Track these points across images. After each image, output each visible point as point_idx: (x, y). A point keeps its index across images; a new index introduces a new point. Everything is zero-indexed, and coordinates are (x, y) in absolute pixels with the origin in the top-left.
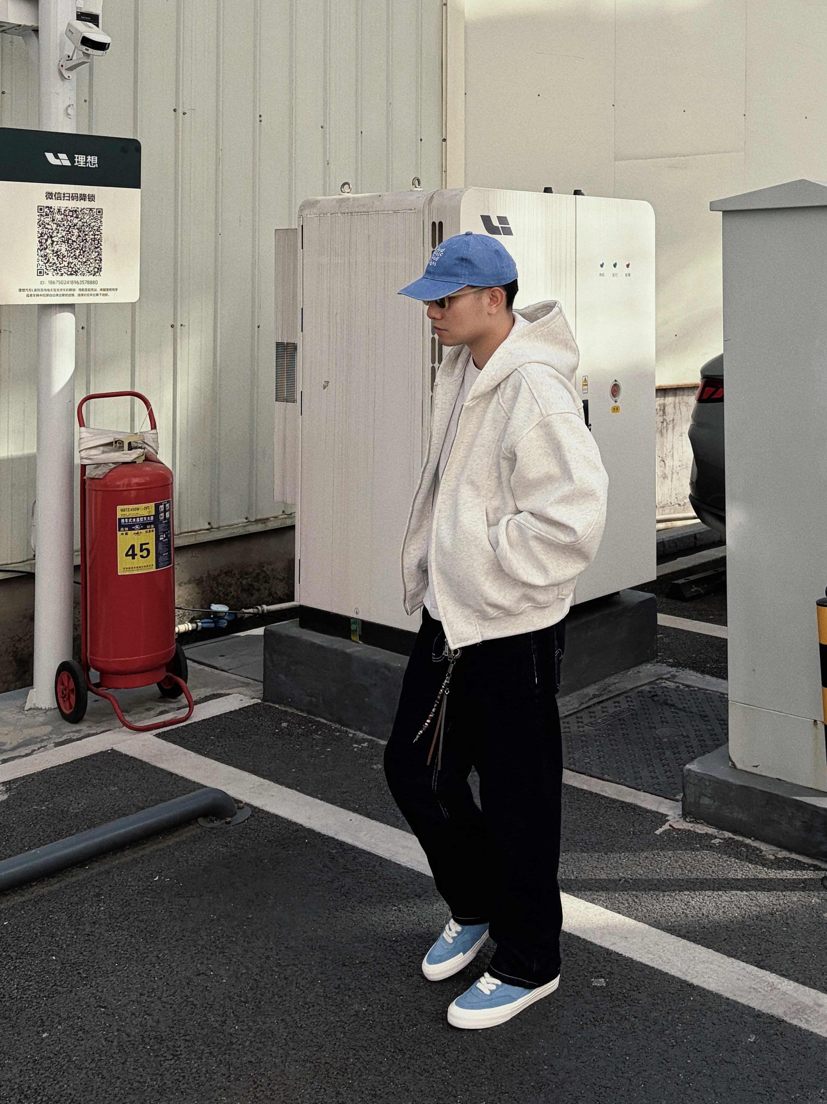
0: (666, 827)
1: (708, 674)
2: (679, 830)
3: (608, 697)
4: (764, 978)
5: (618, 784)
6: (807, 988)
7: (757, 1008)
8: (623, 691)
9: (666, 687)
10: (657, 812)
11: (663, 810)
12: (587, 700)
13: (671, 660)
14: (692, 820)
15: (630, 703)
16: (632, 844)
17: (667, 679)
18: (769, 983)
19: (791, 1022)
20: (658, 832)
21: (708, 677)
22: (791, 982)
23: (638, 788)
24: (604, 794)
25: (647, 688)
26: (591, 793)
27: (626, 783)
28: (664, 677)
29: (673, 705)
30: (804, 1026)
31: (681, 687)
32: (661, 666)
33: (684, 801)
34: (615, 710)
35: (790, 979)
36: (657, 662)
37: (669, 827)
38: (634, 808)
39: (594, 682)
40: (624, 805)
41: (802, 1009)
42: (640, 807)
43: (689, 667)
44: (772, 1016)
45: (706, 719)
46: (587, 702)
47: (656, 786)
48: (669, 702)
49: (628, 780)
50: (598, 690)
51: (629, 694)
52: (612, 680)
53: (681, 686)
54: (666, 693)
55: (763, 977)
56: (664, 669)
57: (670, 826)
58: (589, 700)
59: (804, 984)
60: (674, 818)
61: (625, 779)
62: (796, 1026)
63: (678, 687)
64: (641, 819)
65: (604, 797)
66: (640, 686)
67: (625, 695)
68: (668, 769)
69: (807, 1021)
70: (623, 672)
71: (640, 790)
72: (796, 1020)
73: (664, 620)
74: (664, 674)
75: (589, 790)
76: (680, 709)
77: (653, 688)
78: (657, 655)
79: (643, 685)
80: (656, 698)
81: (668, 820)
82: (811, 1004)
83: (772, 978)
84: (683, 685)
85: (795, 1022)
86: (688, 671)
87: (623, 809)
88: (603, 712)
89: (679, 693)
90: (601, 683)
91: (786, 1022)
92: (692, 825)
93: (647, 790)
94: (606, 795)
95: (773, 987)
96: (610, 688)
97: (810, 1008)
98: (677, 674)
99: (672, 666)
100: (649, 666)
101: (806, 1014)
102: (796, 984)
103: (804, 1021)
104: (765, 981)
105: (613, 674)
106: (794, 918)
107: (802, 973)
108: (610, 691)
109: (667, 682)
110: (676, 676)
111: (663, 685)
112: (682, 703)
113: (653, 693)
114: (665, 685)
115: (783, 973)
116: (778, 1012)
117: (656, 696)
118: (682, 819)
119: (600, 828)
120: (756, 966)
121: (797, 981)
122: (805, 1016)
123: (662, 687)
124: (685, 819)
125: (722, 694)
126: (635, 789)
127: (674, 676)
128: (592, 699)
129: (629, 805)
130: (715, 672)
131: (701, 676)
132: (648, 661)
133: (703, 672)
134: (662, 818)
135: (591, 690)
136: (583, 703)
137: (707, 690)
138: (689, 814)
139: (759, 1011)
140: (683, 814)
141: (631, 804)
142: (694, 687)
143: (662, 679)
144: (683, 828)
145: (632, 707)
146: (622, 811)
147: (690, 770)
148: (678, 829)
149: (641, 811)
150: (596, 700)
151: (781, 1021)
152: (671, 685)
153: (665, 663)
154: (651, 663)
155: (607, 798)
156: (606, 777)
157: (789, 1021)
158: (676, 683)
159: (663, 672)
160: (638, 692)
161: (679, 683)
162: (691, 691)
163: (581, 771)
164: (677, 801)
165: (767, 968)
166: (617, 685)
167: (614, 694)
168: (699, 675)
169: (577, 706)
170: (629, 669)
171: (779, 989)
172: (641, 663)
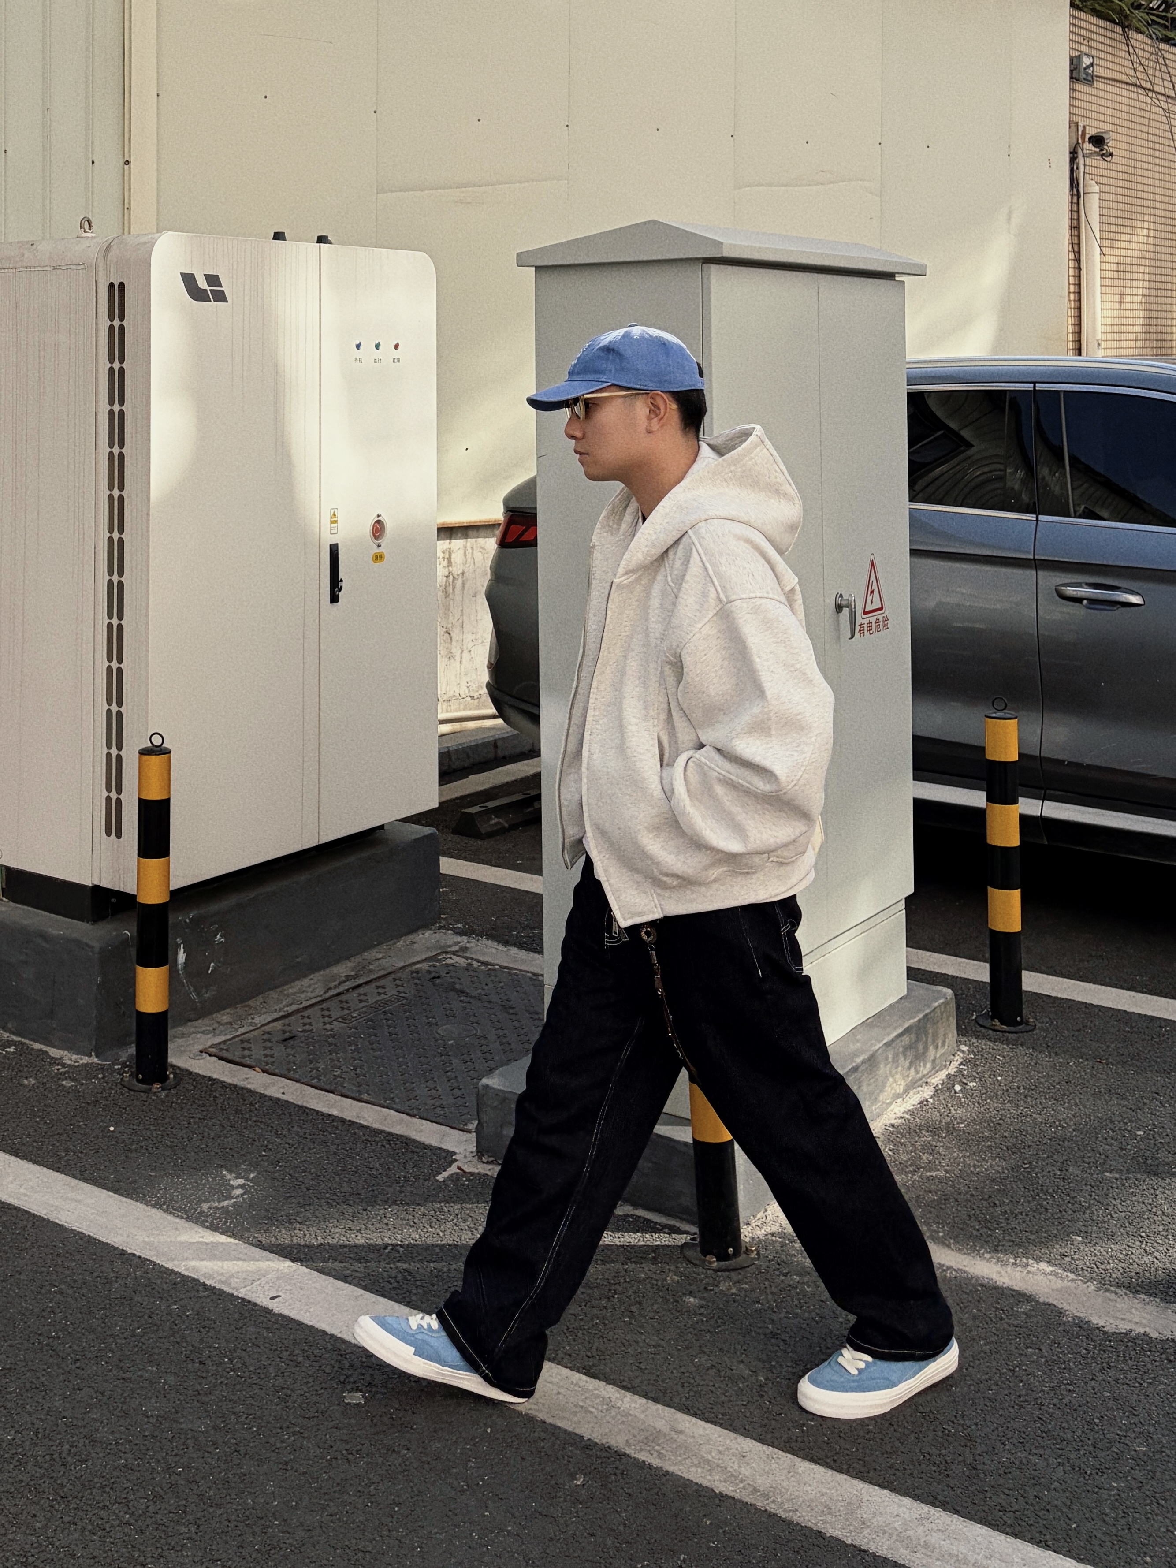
0: (453, 1169)
1: (515, 945)
2: (472, 1174)
3: (369, 979)
4: (596, 1392)
5: (383, 1107)
6: (660, 1406)
7: (587, 1436)
8: (390, 970)
9: (453, 965)
10: (440, 1149)
11: (447, 1146)
12: (336, 983)
13: (460, 926)
14: (491, 1159)
15: (401, 989)
16: (403, 1195)
17: (454, 953)
18: (604, 1398)
19: (636, 1456)
20: (440, 1178)
21: (514, 950)
22: (636, 1397)
23: (411, 1112)
24: (361, 1122)
25: (425, 966)
26: (343, 1121)
27: (395, 1106)
28: (449, 949)
29: (462, 992)
30: (655, 1462)
31: (475, 964)
32: (445, 933)
33: (478, 1131)
34: (380, 998)
35: (634, 1393)
36: (440, 928)
37: (458, 1171)
38: (406, 1142)
39: (348, 958)
40: (390, 1137)
41: (652, 1438)
42: (414, 1141)
43: (486, 935)
44: (609, 1448)
45: (511, 1011)
46: (335, 987)
47: (438, 1110)
48: (458, 986)
49: (397, 1100)
50: (353, 969)
51: (399, 975)
52: (374, 954)
53: (474, 962)
54: (453, 974)
55: (596, 1389)
56: (449, 939)
57: (459, 1168)
58: (340, 983)
59: (655, 1400)
60: (465, 1157)
61: (392, 1099)
62: (644, 1462)
63: (470, 964)
64: (416, 1158)
65: (363, 1126)
66: (415, 964)
67: (393, 976)
68: (456, 1084)
69: (659, 1453)
70: (390, 943)
71: (414, 1116)
72: (643, 1453)
73: (449, 866)
74: (450, 946)
75: (340, 1115)
76: (475, 997)
77: (435, 966)
78: (440, 918)
79: (418, 962)
80: (438, 981)
81: (456, 1160)
82: (666, 1429)
83: (610, 1392)
84: (478, 961)
85: (642, 1456)
86: (484, 940)
87: (390, 1144)
88: (361, 1001)
89: (472, 973)
90: (358, 959)
91: (629, 1456)
92: (490, 1167)
93: (425, 1115)
94: (365, 1123)
95: (610, 1405)
96: (371, 967)
97: (665, 1435)
98: (468, 945)
99: (462, 933)
100: (428, 934)
101: (658, 1445)
102: (644, 1401)
103: (655, 1454)
104: (598, 1396)
105: (376, 945)
106: (640, 1303)
107: (653, 1385)
108: (371, 971)
109: (454, 957)
110: (467, 948)
111: (449, 961)
112: (476, 989)
113: (433, 975)
114: (452, 961)
115: (624, 1384)
116: (617, 1441)
117: (439, 977)
118: (475, 1160)
119: (356, 1172)
120: (584, 1374)
121: (645, 1396)
122: (657, 1448)
123: (447, 965)
124: (480, 1158)
125: (534, 974)
126: (408, 1114)
127: (464, 949)
128: (344, 982)
129: (399, 1137)
130: (525, 943)
131: (505, 949)
132: (425, 926)
133: (506, 943)
134: (447, 1157)
135: (342, 969)
136: (330, 989)
137: (512, 969)
138: (488, 1151)
139: (589, 1439)
140: (478, 1152)
141: (401, 1136)
142: (493, 965)
143: (447, 953)
144: (477, 1171)
145: (403, 995)
146: (387, 1146)
147: (487, 1086)
148: (470, 1173)
149: (417, 1147)
150: (349, 984)
151: (621, 1455)
152: (462, 962)
153: (451, 929)
154: (431, 929)
155: (367, 1127)
156: (365, 1097)
157: (633, 1455)
158: (467, 958)
159: (449, 943)
160: (412, 972)
161: (472, 959)
162: (490, 969)
163: (328, 1087)
164: (469, 1131)
165: (602, 1377)
166: (380, 961)
167: (376, 976)
168: (501, 947)
169: (322, 993)
170: (398, 937)
171: (619, 1408)
172: (414, 930)
